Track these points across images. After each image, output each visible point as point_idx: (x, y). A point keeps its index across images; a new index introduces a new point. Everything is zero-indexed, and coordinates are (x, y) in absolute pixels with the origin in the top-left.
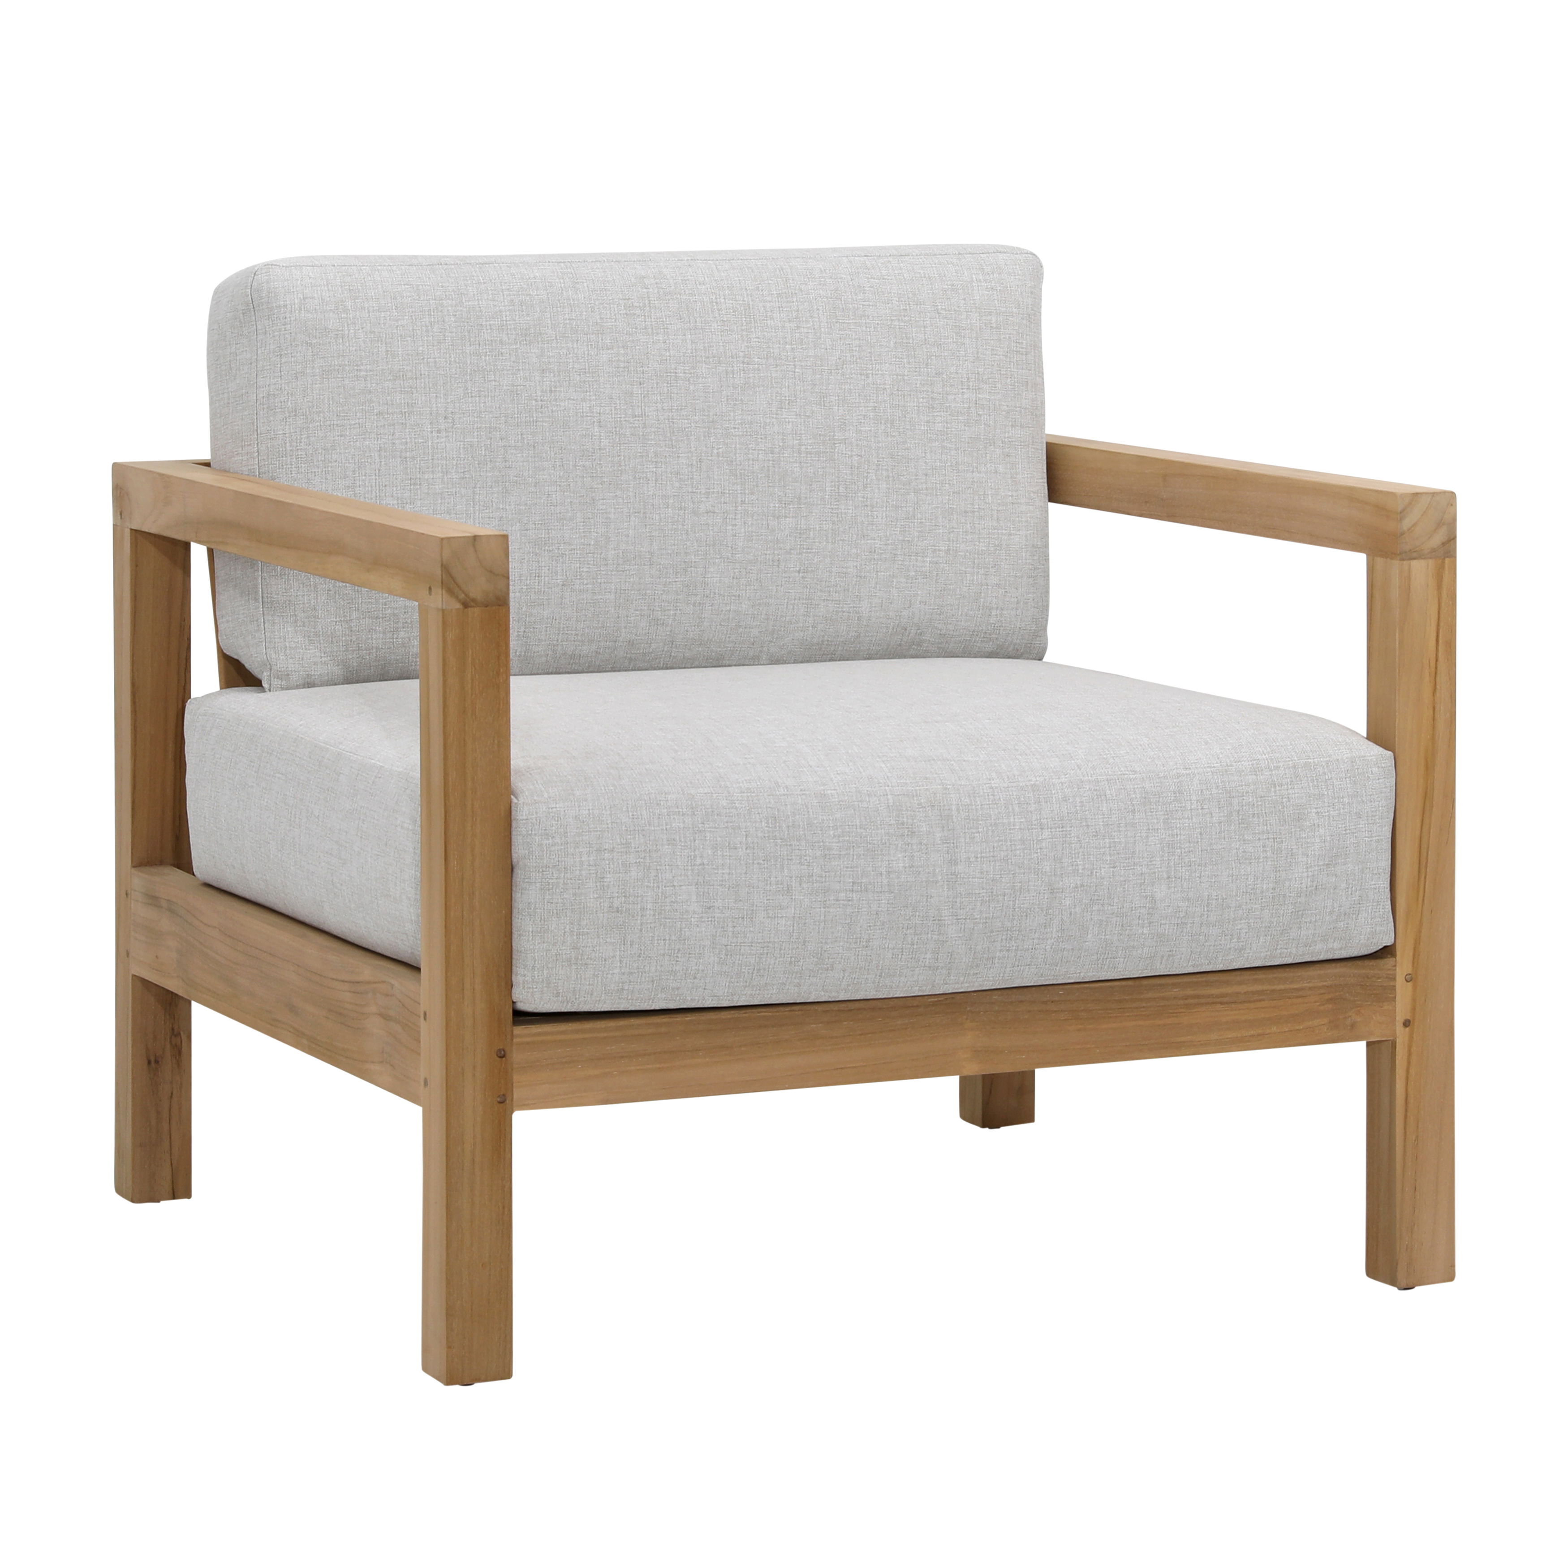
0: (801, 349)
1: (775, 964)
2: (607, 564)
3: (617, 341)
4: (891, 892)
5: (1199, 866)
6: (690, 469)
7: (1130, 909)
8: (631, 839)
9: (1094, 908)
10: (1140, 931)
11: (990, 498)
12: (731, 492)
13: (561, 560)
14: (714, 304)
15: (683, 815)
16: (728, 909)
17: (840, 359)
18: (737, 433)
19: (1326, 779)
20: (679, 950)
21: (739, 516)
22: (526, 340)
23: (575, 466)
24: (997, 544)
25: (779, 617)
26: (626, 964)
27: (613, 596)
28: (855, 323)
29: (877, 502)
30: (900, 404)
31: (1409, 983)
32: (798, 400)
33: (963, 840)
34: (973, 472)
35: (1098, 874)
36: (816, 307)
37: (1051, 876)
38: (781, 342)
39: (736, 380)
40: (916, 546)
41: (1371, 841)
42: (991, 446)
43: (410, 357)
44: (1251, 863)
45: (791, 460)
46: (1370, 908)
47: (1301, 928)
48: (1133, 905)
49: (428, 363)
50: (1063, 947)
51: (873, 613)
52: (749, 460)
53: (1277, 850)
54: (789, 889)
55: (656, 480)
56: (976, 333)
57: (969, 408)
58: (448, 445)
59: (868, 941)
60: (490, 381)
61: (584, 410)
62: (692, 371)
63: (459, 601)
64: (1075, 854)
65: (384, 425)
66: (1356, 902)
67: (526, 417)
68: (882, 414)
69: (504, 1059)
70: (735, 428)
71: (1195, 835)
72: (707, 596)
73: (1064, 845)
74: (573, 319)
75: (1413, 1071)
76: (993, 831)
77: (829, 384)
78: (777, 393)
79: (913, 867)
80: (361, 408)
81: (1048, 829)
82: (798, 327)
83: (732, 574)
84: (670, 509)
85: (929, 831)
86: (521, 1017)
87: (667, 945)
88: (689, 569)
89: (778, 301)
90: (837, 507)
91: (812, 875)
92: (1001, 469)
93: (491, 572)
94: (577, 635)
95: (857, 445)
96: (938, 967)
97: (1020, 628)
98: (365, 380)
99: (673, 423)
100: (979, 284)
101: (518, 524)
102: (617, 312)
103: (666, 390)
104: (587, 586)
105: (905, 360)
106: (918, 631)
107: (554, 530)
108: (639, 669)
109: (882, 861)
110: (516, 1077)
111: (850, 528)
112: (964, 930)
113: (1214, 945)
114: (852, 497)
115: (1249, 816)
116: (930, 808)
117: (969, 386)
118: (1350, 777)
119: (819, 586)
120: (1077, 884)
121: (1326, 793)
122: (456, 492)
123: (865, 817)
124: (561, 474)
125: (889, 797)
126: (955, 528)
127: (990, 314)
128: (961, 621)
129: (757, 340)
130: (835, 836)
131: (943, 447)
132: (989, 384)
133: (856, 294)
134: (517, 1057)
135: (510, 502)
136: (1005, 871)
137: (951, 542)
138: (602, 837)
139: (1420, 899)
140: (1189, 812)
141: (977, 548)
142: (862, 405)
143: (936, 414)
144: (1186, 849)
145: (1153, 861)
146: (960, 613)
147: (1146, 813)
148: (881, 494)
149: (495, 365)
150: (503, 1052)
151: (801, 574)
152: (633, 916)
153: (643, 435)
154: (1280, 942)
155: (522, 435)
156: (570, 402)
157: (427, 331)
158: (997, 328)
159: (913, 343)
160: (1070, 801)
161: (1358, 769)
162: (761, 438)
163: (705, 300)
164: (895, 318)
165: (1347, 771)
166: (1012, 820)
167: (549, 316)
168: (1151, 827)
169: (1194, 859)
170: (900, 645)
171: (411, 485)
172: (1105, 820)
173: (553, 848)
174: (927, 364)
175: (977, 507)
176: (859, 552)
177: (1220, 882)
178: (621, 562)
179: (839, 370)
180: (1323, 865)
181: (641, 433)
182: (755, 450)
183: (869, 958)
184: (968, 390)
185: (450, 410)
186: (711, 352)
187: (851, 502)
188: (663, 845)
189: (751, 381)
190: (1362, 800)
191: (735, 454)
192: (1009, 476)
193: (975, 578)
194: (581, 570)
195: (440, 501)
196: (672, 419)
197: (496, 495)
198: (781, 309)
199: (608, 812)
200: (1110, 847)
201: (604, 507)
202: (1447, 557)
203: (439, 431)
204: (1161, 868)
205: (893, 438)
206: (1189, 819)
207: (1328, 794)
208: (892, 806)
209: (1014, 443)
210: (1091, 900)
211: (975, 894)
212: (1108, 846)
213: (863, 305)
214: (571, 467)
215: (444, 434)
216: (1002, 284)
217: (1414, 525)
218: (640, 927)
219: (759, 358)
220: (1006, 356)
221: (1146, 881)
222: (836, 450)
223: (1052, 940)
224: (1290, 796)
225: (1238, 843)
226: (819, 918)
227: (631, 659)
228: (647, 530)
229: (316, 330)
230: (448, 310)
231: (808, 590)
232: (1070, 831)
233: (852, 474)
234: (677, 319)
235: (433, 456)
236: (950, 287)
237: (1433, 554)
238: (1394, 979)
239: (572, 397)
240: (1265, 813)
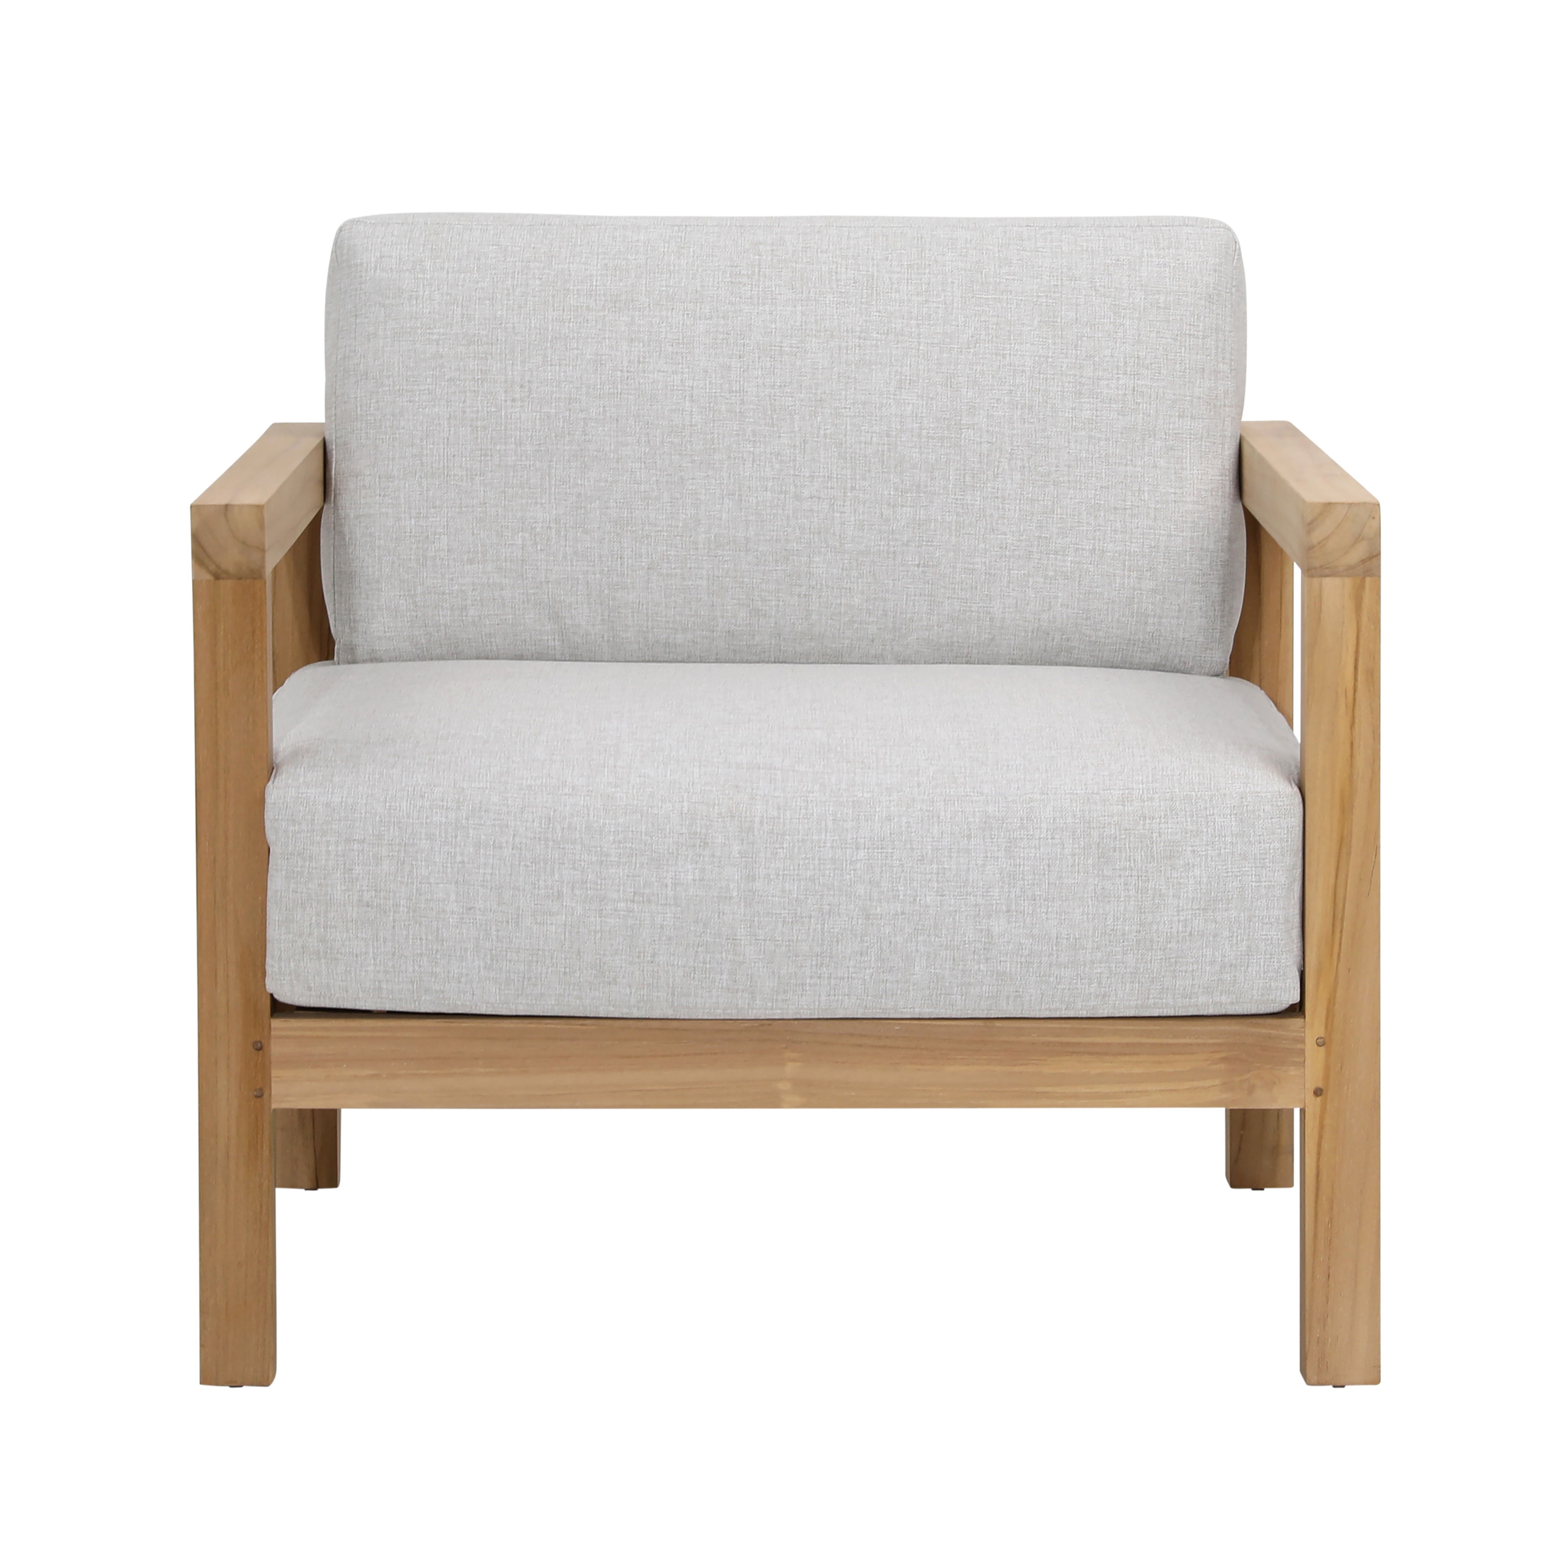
0: (928, 325)
1: (547, 973)
2: (697, 548)
3: (718, 311)
4: (677, 905)
5: (1045, 900)
6: (792, 450)
7: (962, 943)
8: (384, 830)
9: (919, 939)
10: (976, 967)
11: (1146, 494)
12: (839, 476)
13: (646, 542)
14: (834, 274)
15: (447, 809)
16: (491, 911)
17: (972, 337)
18: (849, 414)
19: (1207, 815)
20: (437, 951)
21: (847, 503)
22: (615, 307)
23: (662, 442)
24: (1153, 545)
25: (898, 614)
26: (380, 961)
27: (705, 583)
28: (995, 298)
29: (1009, 495)
30: (1041, 388)
31: (1322, 1048)
32: (921, 380)
33: (763, 855)
34: (1126, 465)
35: (922, 902)
36: (950, 280)
37: (866, 900)
38: (906, 318)
39: (849, 356)
40: (1056, 543)
41: (1259, 886)
42: (1150, 437)
43: (487, 321)
44: (1109, 902)
45: (910, 445)
46: (1262, 960)
47: (1176, 977)
48: (966, 939)
49: (506, 328)
50: (885, 978)
51: (1007, 614)
52: (861, 443)
53: (1142, 890)
54: (560, 896)
55: (754, 461)
56: (1139, 313)
57: (1125, 395)
58: (523, 415)
59: (653, 956)
60: (573, 349)
61: (675, 384)
62: (799, 345)
63: (210, 572)
64: (896, 878)
65: (455, 392)
66: (1243, 953)
67: (609, 389)
68: (1019, 399)
69: (261, 1052)
70: (846, 408)
71: (1042, 867)
72: (813, 588)
73: (883, 868)
74: (670, 286)
75: (1326, 1146)
76: (799, 848)
77: (958, 364)
78: (897, 372)
79: (704, 880)
80: (431, 373)
81: (864, 848)
82: (927, 301)
83: (841, 566)
84: (769, 493)
85: (725, 843)
86: (279, 1008)
87: (424, 945)
88: (791, 558)
89: (908, 273)
90: (962, 497)
91: (586, 881)
92: (1162, 463)
93: (244, 543)
94: (668, 622)
95: (988, 431)
96: (738, 989)
97: (1183, 639)
98: (437, 344)
99: (775, 400)
100: (1149, 259)
101: (598, 502)
102: (720, 280)
103: (768, 364)
104: (676, 571)
105: (1050, 341)
106: (1064, 637)
107: (638, 509)
108: (747, 662)
109: (667, 872)
110: (274, 1073)
111: (977, 521)
112: (764, 952)
113: (1069, 989)
114: (980, 486)
115: (1109, 850)
116: (729, 818)
117: (1126, 371)
118: (1236, 814)
119: (942, 582)
120: (897, 911)
121: (1205, 830)
122: (530, 465)
123: (653, 824)
124: (647, 450)
125: (685, 804)
126: (1103, 526)
127: (1158, 293)
128: (1113, 628)
129: (878, 314)
130: (614, 842)
131: (1090, 437)
132: (1152, 369)
133: (1000, 267)
134: (276, 1049)
135: (589, 478)
136: (810, 892)
137: (1097, 542)
138: (353, 827)
139: (1335, 957)
140: (1037, 841)
141: (1128, 548)
142: (996, 387)
143: (1083, 400)
144: (1030, 882)
145: (990, 892)
146: (1110, 618)
147: (984, 839)
148: (1015, 486)
149: (578, 333)
150: (259, 1045)
151: (920, 569)
152: (385, 912)
153: (740, 412)
154: (1152, 991)
155: (604, 407)
156: (661, 374)
157: (508, 294)
158: (1165, 308)
159: (1061, 322)
160: (895, 820)
161: (1247, 806)
162: (876, 420)
163: (823, 269)
164: (1043, 294)
165: (1234, 807)
166: (823, 837)
167: (644, 282)
168: (989, 855)
169: (1039, 893)
170: (1045, 651)
171: (481, 456)
172: (934, 843)
173: (298, 835)
174: (1076, 346)
175: (1130, 504)
176: (987, 547)
177: (1072, 920)
178: (713, 546)
179: (970, 348)
180: (1199, 909)
181: (738, 411)
182: (868, 432)
183: (656, 974)
184: (1125, 376)
185: (527, 378)
186: (823, 326)
187: (979, 492)
188: (420, 839)
189: (868, 358)
190: (1249, 840)
191: (845, 436)
192: (1173, 471)
193: (1126, 581)
194: (669, 553)
195: (512, 474)
196: (774, 396)
197: (574, 470)
198: (910, 281)
199: (364, 801)
200: (938, 874)
201: (694, 487)
202: (1368, 576)
203: (513, 400)
204: (1000, 899)
205: (1030, 426)
206: (1036, 849)
207: (1207, 831)
208: (686, 814)
209: (1180, 435)
210: (915, 929)
211: (776, 914)
212: (935, 871)
213: (1006, 279)
214: (658, 443)
215: (519, 403)
216: (1178, 260)
217: (1327, 538)
218: (392, 924)
219: (878, 333)
220: (1175, 340)
221: (981, 913)
222: (963, 436)
223: (871, 970)
224: (1161, 831)
225: (1097, 879)
226: (594, 927)
227: (735, 651)
228: (743, 514)
229: (390, 290)
230: (534, 273)
231: (930, 586)
232: (892, 853)
233: (980, 462)
234: (789, 289)
235: (506, 426)
236: (1114, 262)
237: (1349, 571)
238: (1302, 1041)
239: (662, 369)
240: (1129, 847)
